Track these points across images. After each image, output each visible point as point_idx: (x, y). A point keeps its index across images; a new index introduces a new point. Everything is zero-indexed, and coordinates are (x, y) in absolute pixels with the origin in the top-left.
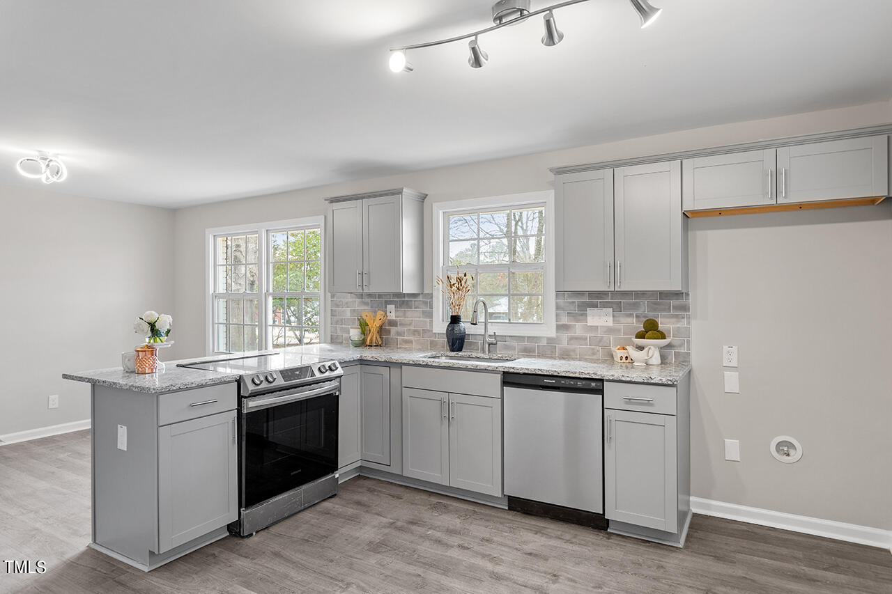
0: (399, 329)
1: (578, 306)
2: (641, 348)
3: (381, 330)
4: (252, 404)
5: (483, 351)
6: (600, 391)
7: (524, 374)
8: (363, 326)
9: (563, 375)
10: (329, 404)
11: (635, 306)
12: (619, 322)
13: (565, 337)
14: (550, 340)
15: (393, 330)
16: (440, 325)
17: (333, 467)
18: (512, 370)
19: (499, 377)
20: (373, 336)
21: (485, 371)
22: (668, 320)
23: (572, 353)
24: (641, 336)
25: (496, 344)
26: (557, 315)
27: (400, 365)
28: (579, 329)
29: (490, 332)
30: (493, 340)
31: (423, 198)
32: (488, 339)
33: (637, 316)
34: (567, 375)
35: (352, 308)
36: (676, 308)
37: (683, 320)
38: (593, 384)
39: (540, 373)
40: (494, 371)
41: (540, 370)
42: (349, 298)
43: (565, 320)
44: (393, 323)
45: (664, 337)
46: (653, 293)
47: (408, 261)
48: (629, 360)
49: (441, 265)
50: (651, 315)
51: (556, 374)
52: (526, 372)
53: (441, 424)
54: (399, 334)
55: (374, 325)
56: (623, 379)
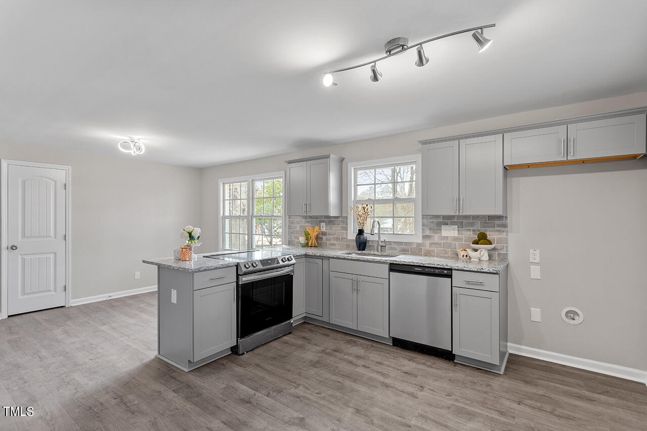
0: (328, 237)
1: (436, 224)
2: (476, 250)
3: (317, 238)
4: (245, 279)
5: (378, 251)
6: (450, 276)
7: (403, 265)
8: (307, 235)
9: (427, 265)
10: (287, 280)
11: (472, 224)
12: (462, 234)
13: (428, 242)
14: (418, 245)
15: (324, 238)
16: (352, 235)
17: (289, 316)
18: (395, 262)
19: (387, 267)
20: (313, 241)
21: (379, 262)
22: (493, 233)
23: (432, 253)
24: (476, 242)
25: (385, 246)
26: (423, 230)
27: (329, 258)
28: (436, 238)
29: (382, 239)
30: (384, 244)
31: (342, 160)
32: (380, 243)
33: (473, 231)
34: (429, 266)
35: (300, 224)
36: (499, 226)
37: (503, 233)
38: (446, 272)
39: (412, 264)
40: (383, 263)
41: (413, 262)
42: (298, 219)
43: (428, 233)
44: (324, 234)
45: (490, 243)
46: (484, 217)
47: (333, 197)
48: (468, 257)
49: (353, 199)
50: (482, 230)
51: (422, 265)
52: (404, 263)
53: (353, 293)
54: (327, 240)
55: (313, 235)
56: (465, 269)
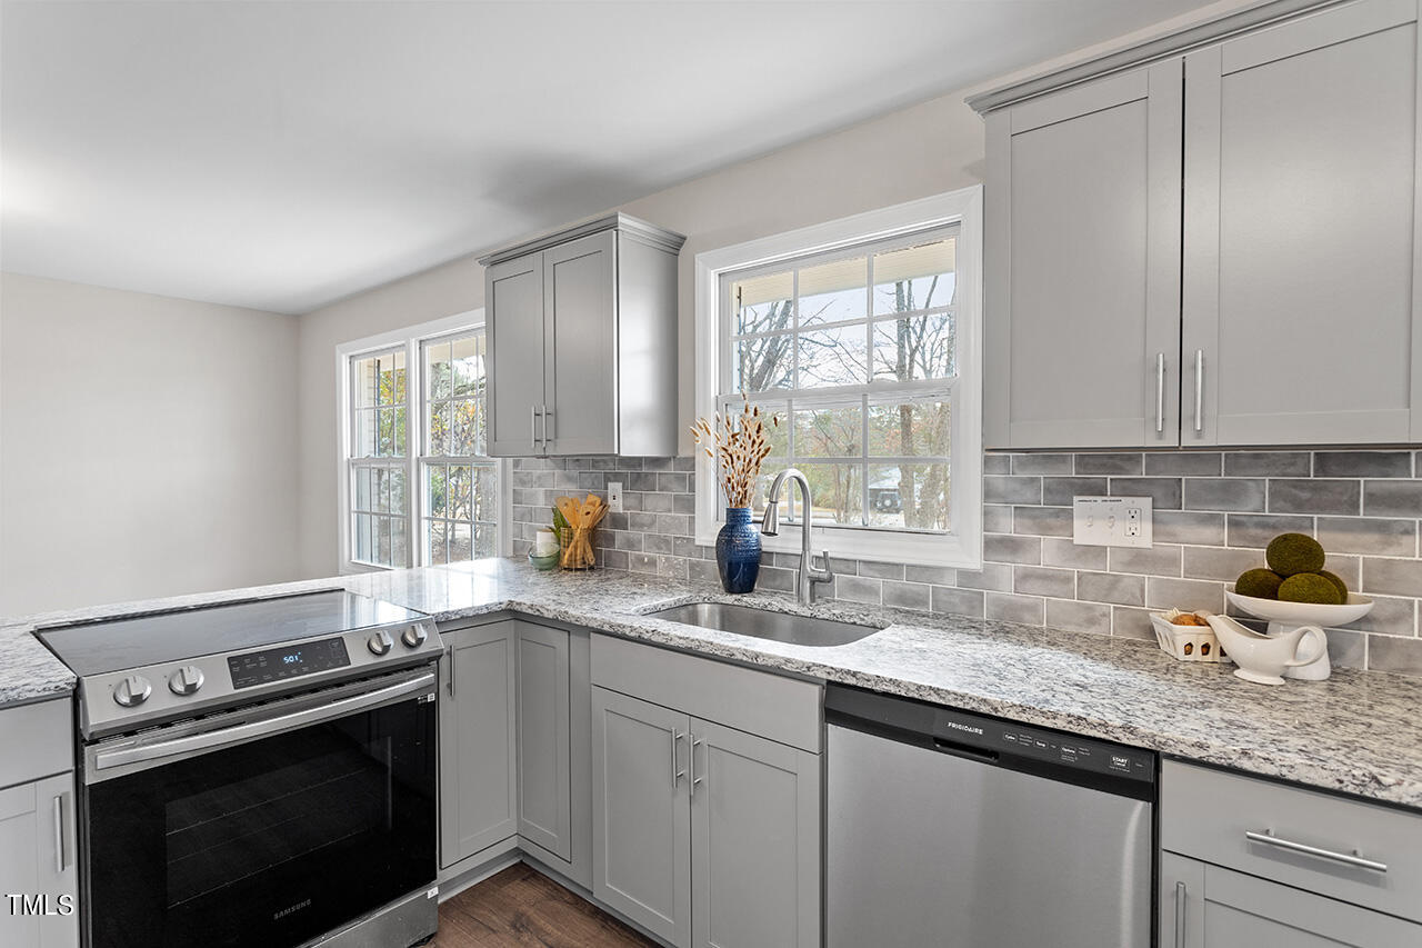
0: (631, 532)
1: (1048, 490)
3: (595, 536)
4: (109, 762)
5: (800, 599)
6: (1149, 791)
7: (886, 694)
8: (560, 527)
9: (1012, 715)
11: (1229, 493)
12: (1172, 537)
13: (1007, 570)
14: (966, 576)
15: (619, 534)
16: (708, 532)
18: (851, 681)
19: (814, 694)
20: (579, 547)
21: (776, 671)
22: (1348, 538)
23: (1027, 616)
24: (1253, 585)
25: (830, 579)
26: (986, 513)
27: (587, 631)
28: (1047, 552)
29: (817, 549)
30: (822, 572)
31: (674, 246)
32: (810, 567)
33: (1235, 523)
34: (1024, 718)
35: (549, 487)
36: (1374, 500)
37: (1405, 539)
38: (1120, 762)
39: (934, 699)
40: (801, 676)
41: (937, 691)
42: (542, 468)
43: (1008, 526)
44: (619, 522)
45: (1342, 598)
46: (1293, 454)
47: (636, 385)
48: (1214, 655)
49: (714, 391)
50: (1287, 519)
51: (984, 709)
52: (893, 689)
53: (674, 794)
54: (631, 544)
55: (581, 524)
56: (1247, 765)
